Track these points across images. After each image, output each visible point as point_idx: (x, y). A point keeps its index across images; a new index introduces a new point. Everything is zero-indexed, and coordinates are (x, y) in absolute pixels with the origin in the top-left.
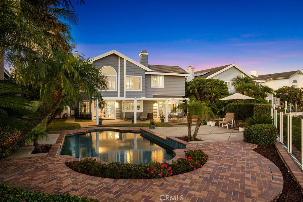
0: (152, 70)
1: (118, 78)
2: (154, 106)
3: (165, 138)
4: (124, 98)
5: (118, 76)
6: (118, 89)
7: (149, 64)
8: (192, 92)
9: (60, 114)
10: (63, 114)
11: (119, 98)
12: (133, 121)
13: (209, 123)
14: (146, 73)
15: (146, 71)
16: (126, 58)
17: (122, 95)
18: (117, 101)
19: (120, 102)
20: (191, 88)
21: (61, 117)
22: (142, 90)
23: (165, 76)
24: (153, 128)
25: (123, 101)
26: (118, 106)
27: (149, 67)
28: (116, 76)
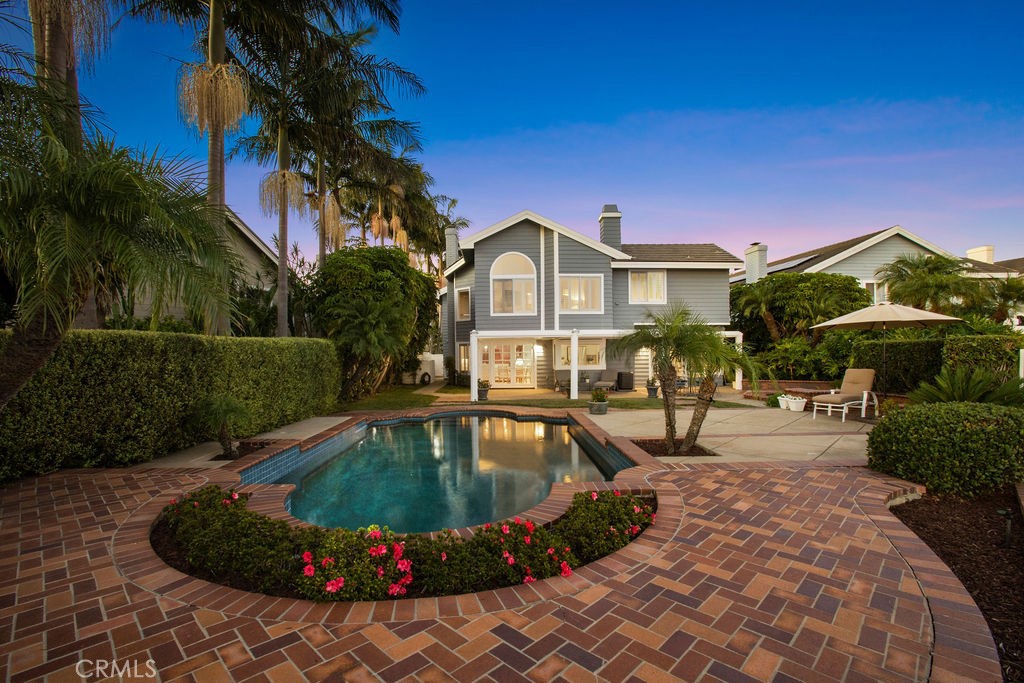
0: (630, 258)
1: (539, 282)
2: (641, 354)
3: (603, 442)
4: (557, 332)
5: (539, 277)
6: (539, 311)
7: (624, 241)
8: (751, 314)
9: (414, 375)
10: (420, 374)
11: (543, 333)
12: (569, 391)
13: (783, 401)
14: (614, 265)
15: (614, 260)
16: (558, 229)
17: (550, 325)
18: (539, 342)
19: (548, 344)
20: (748, 303)
21: (418, 381)
22: (602, 312)
23: (669, 270)
24: (601, 411)
25: (554, 342)
26: (542, 354)
27: (625, 249)
28: (535, 276)
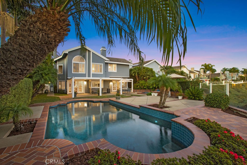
0: (109, 60)
1: (86, 65)
2: (110, 84)
4: (91, 78)
5: (86, 63)
6: (86, 72)
7: (106, 57)
8: (134, 75)
9: (42, 90)
10: (44, 90)
11: (87, 78)
12: (99, 94)
14: (106, 62)
15: (106, 60)
16: (92, 51)
17: (89, 76)
18: (85, 81)
19: (88, 81)
20: (134, 73)
21: (43, 92)
22: (103, 73)
23: (117, 64)
24: (119, 99)
25: (90, 81)
26: (86, 84)
28: (85, 63)
